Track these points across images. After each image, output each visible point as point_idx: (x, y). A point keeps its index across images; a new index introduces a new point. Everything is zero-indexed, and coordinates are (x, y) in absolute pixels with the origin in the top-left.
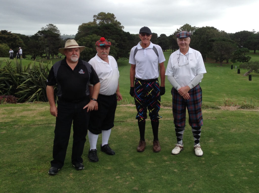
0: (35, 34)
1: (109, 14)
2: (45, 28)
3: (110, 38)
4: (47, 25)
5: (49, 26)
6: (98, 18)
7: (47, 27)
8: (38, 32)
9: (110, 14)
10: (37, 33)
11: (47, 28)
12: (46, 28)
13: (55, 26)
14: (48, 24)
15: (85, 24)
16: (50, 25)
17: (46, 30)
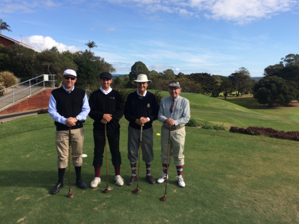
2: (237, 71)
4: (239, 69)
6: (285, 60)
7: (239, 70)
8: (231, 74)
12: (238, 71)
13: (246, 69)
16: (242, 68)
17: (239, 72)
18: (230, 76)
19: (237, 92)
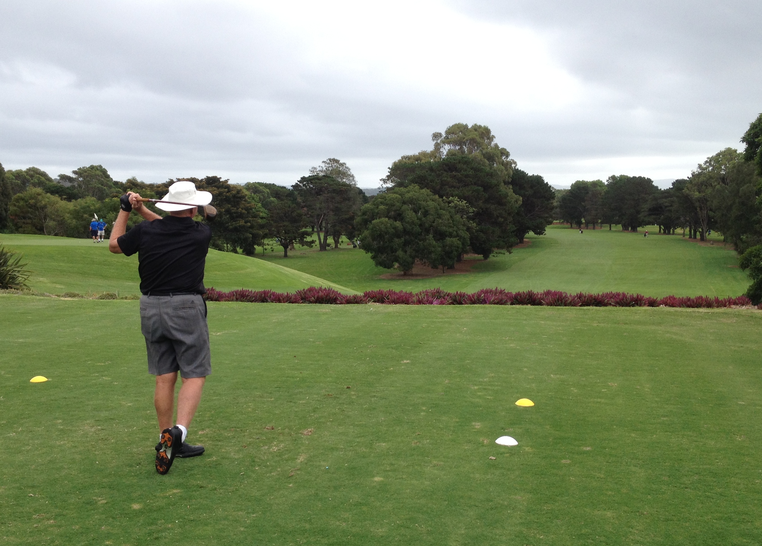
0: (294, 184)
1: (476, 128)
2: (318, 169)
3: (456, 195)
4: (323, 162)
5: (329, 164)
6: (446, 141)
7: (324, 166)
8: (299, 179)
9: (480, 127)
10: (297, 182)
11: (324, 169)
12: (320, 169)
13: (342, 165)
14: (325, 160)
15: (409, 158)
16: (330, 160)
17: (321, 174)
18: (296, 187)
19: (322, 235)
